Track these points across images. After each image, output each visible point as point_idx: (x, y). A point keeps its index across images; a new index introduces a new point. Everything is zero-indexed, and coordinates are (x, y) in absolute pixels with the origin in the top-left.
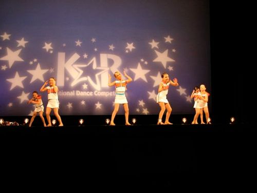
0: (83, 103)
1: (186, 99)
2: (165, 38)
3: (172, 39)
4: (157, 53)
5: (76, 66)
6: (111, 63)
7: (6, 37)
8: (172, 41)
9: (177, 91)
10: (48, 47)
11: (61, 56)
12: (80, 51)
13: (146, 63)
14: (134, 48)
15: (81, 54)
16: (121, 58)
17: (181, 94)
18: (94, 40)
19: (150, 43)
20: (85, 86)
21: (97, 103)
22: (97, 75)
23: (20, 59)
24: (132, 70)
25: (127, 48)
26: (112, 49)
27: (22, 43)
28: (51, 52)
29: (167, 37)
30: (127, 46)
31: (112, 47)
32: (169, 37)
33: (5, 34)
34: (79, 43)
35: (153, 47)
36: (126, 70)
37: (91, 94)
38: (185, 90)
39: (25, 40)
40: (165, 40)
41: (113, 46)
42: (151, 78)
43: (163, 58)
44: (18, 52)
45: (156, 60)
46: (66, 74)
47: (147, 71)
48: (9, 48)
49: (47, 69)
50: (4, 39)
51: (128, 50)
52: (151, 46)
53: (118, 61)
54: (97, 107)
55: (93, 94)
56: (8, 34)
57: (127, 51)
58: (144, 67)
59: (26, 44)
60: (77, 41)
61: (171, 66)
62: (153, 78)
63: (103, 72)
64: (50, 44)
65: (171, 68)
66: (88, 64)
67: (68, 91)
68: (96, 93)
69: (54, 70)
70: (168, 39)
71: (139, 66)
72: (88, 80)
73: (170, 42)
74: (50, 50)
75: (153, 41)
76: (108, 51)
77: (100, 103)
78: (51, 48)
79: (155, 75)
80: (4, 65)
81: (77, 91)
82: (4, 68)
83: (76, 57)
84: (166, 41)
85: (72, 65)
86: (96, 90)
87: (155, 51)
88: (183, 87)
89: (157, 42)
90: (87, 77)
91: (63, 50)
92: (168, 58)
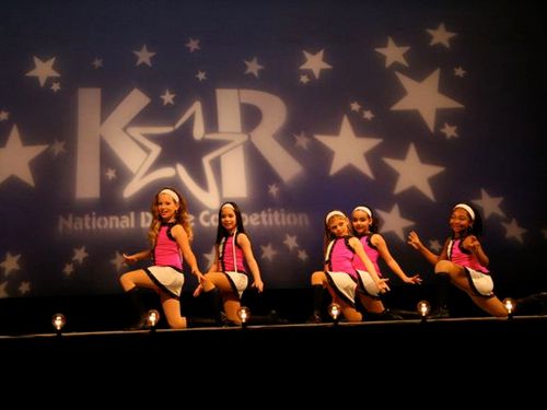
1: (505, 231)
2: (431, 32)
4: (406, 82)
5: (137, 132)
6: (251, 117)
8: (451, 40)
10: (43, 70)
11: (89, 100)
12: (150, 81)
13: (368, 115)
14: (326, 66)
15: (153, 93)
16: (283, 98)
18: (193, 45)
19: (378, 50)
21: (209, 252)
22: (206, 161)
24: (327, 140)
25: (303, 67)
26: (256, 74)
28: (56, 87)
29: (435, 28)
30: (304, 60)
31: (253, 67)
32: (442, 27)
34: (144, 56)
35: (389, 63)
36: (302, 141)
38: (499, 200)
40: (431, 37)
41: (259, 63)
42: (387, 166)
43: (424, 98)
45: (401, 105)
46: (107, 159)
47: (371, 143)
49: (42, 143)
51: (309, 73)
52: (383, 58)
53: (275, 112)
55: (197, 221)
57: (304, 79)
58: (362, 129)
60: (140, 49)
61: (451, 125)
62: (393, 163)
63: (227, 148)
64: (51, 62)
65: (450, 131)
66: (177, 126)
67: (113, 214)
68: (207, 219)
69: (65, 147)
70: (441, 36)
71: (346, 127)
72: (177, 175)
74: (50, 80)
75: (391, 42)
76: (241, 81)
78: (55, 74)
79: (401, 155)
81: (143, 214)
83: (136, 101)
84: (434, 42)
85: (125, 129)
86: (206, 208)
87: (397, 73)
88: (493, 194)
89: (404, 45)
90: (175, 167)
91: (93, 80)
92: (439, 96)
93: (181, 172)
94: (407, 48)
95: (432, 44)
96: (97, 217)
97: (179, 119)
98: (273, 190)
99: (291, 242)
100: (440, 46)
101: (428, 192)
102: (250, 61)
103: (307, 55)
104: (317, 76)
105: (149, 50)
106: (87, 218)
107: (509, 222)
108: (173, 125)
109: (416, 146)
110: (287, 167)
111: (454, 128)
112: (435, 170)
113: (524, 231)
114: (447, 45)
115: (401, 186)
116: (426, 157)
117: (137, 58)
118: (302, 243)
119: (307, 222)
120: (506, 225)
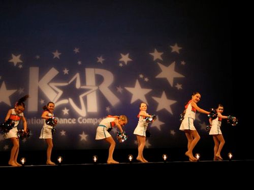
0: (63, 133)
3: (180, 48)
4: (162, 67)
5: (53, 85)
6: (99, 80)
8: (180, 50)
10: (16, 60)
12: (59, 65)
13: (146, 80)
14: (130, 60)
15: (60, 70)
16: (114, 73)
18: (76, 50)
19: (152, 54)
20: (66, 111)
21: (82, 134)
22: (81, 97)
24: (129, 89)
25: (121, 60)
26: (101, 62)
28: (21, 66)
29: (173, 45)
30: (121, 57)
31: (101, 60)
32: (176, 45)
34: (57, 55)
35: (155, 59)
36: (120, 90)
37: (73, 121)
38: (199, 115)
40: (171, 49)
41: (103, 58)
43: (169, 73)
45: (160, 76)
46: (41, 95)
47: (147, 91)
49: (15, 89)
51: (123, 62)
52: (152, 57)
53: (109, 78)
54: (82, 139)
55: (77, 121)
57: (121, 65)
58: (144, 85)
60: (55, 52)
61: (179, 84)
62: (156, 99)
63: (89, 92)
64: (19, 56)
65: (179, 87)
66: (70, 83)
68: (81, 120)
69: (24, 90)
70: (176, 49)
71: (137, 84)
72: (69, 103)
74: (18, 64)
75: (156, 50)
76: (96, 65)
77: (86, 134)
78: (21, 61)
79: (159, 96)
83: (53, 72)
85: (48, 84)
86: (80, 116)
87: (159, 64)
90: (68, 99)
91: (35, 63)
92: (175, 72)
93: (71, 101)
94: (161, 54)
95: (173, 51)
96: (36, 119)
97: (70, 80)
98: (108, 109)
100: (175, 52)
101: (170, 111)
102: (99, 57)
103: (122, 55)
104: (126, 63)
105: (59, 52)
106: (32, 120)
107: (202, 123)
108: (68, 82)
109: (165, 92)
110: (114, 100)
111: (181, 85)
112: (173, 102)
114: (178, 52)
115: (159, 108)
116: (169, 97)
117: (53, 55)
120: (201, 125)
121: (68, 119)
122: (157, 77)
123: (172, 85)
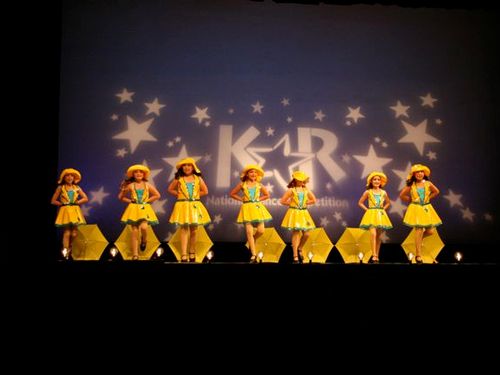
1: (462, 215)
2: (423, 98)
3: (434, 100)
4: (407, 126)
5: (252, 151)
6: (317, 144)
7: (125, 96)
8: (434, 103)
9: (445, 199)
10: (201, 114)
11: (225, 131)
12: (260, 122)
13: (385, 145)
14: (361, 116)
15: (262, 128)
16: (338, 135)
17: (452, 204)
18: (286, 102)
19: (393, 108)
20: (269, 188)
22: (291, 168)
23: (150, 138)
24: (359, 158)
25: (349, 116)
26: (321, 119)
27: (154, 107)
28: (207, 124)
29: (425, 96)
30: (349, 112)
31: (319, 116)
32: (429, 96)
33: (125, 91)
34: (258, 108)
35: (397, 115)
36: (346, 158)
38: (459, 196)
39: (160, 102)
40: (422, 101)
41: (323, 113)
42: (395, 174)
43: (417, 136)
44: (148, 124)
45: (405, 140)
46: (234, 165)
47: (386, 161)
48: (132, 117)
49: (200, 155)
50: (122, 101)
51: (351, 120)
52: (394, 112)
53: (331, 141)
56: (129, 91)
57: (348, 123)
58: (381, 152)
59: (161, 110)
60: (255, 104)
61: (433, 152)
62: (398, 173)
63: (302, 161)
64: (206, 110)
65: (432, 156)
66: (276, 147)
69: (212, 158)
70: (428, 101)
71: (372, 151)
72: (274, 176)
73: (431, 105)
74: (205, 120)
75: (399, 103)
76: (312, 123)
78: (207, 116)
80: (121, 149)
82: (121, 153)
83: (252, 133)
85: (245, 149)
87: (403, 122)
88: (456, 192)
89: (407, 105)
90: (273, 171)
91: (228, 120)
92: (426, 135)
93: (276, 174)
94: (407, 108)
95: (423, 104)
96: (228, 198)
98: (329, 186)
99: (338, 216)
100: (428, 106)
102: (318, 112)
103: (350, 109)
104: (356, 120)
105: (261, 104)
106: (222, 199)
107: (465, 209)
108: (273, 147)
110: (337, 173)
111: (435, 154)
113: (473, 214)
117: (253, 109)
118: (345, 217)
119: (347, 205)
120: (463, 211)
121: (271, 198)
122: (401, 141)
123: (421, 152)
